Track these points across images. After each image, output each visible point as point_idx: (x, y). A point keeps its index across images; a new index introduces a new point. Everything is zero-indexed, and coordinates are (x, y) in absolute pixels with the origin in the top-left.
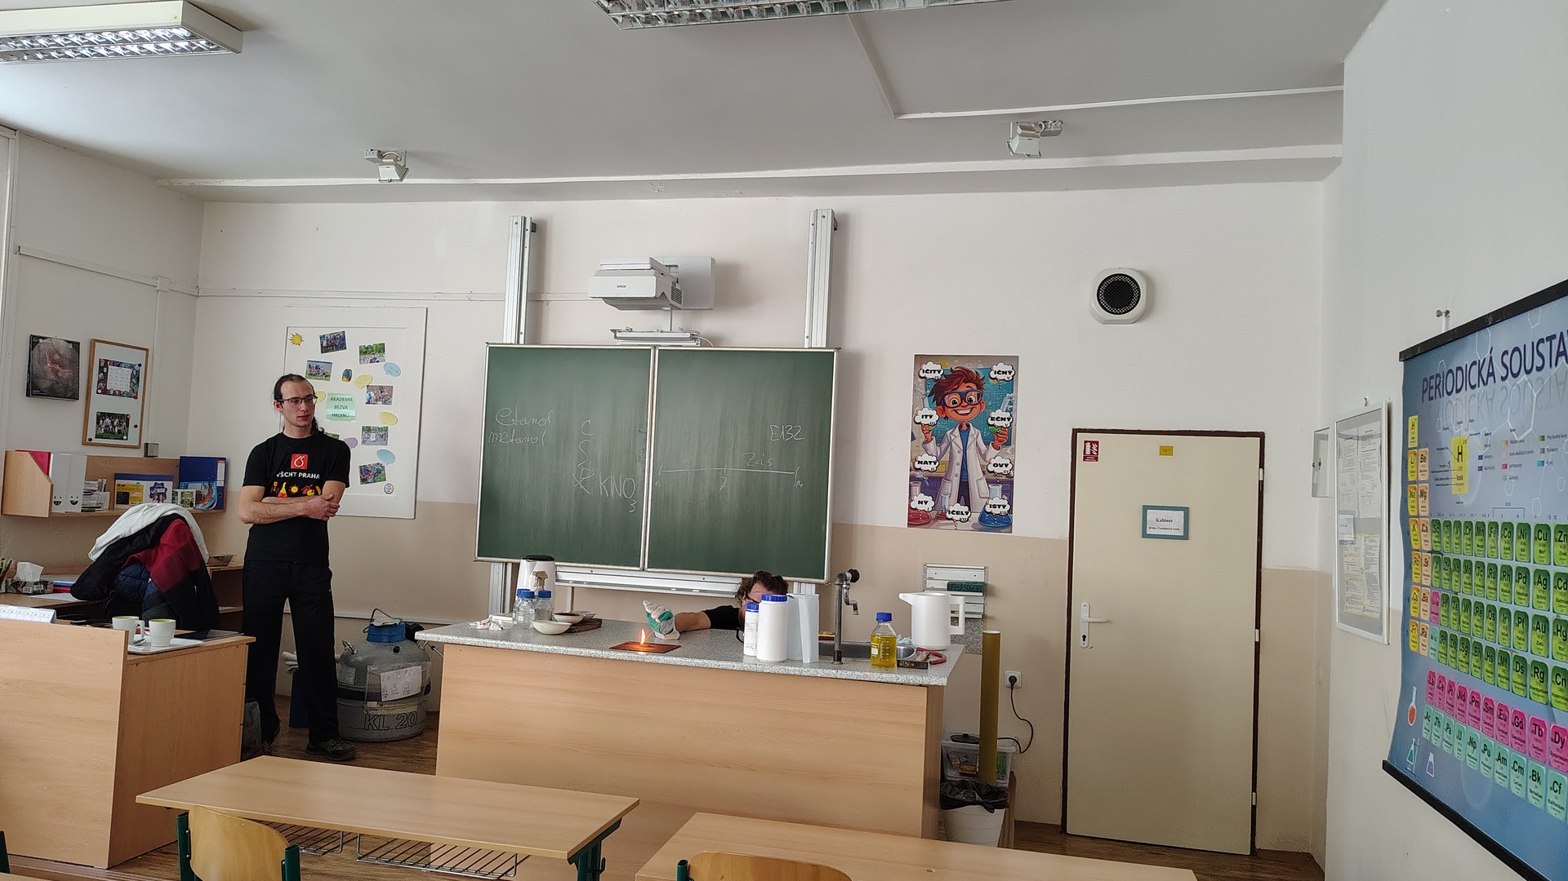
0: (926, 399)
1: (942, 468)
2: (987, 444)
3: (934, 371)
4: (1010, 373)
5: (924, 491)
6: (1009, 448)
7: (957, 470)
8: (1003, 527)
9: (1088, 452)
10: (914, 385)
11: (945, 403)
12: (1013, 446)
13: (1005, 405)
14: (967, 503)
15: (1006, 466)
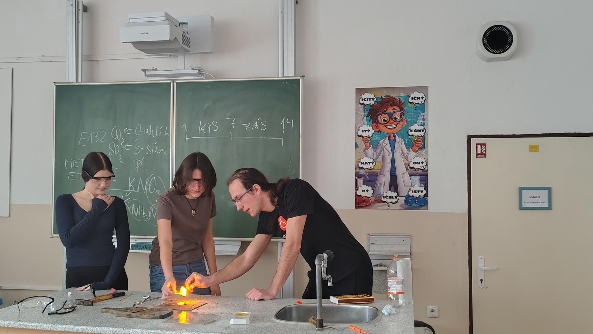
0: (365, 119)
1: (378, 167)
2: (408, 148)
3: (370, 99)
4: (422, 98)
5: (366, 183)
6: (423, 152)
7: (388, 167)
8: (422, 206)
9: (479, 151)
10: (356, 110)
11: (378, 122)
12: (426, 149)
13: (420, 121)
14: (396, 190)
15: (422, 163)
